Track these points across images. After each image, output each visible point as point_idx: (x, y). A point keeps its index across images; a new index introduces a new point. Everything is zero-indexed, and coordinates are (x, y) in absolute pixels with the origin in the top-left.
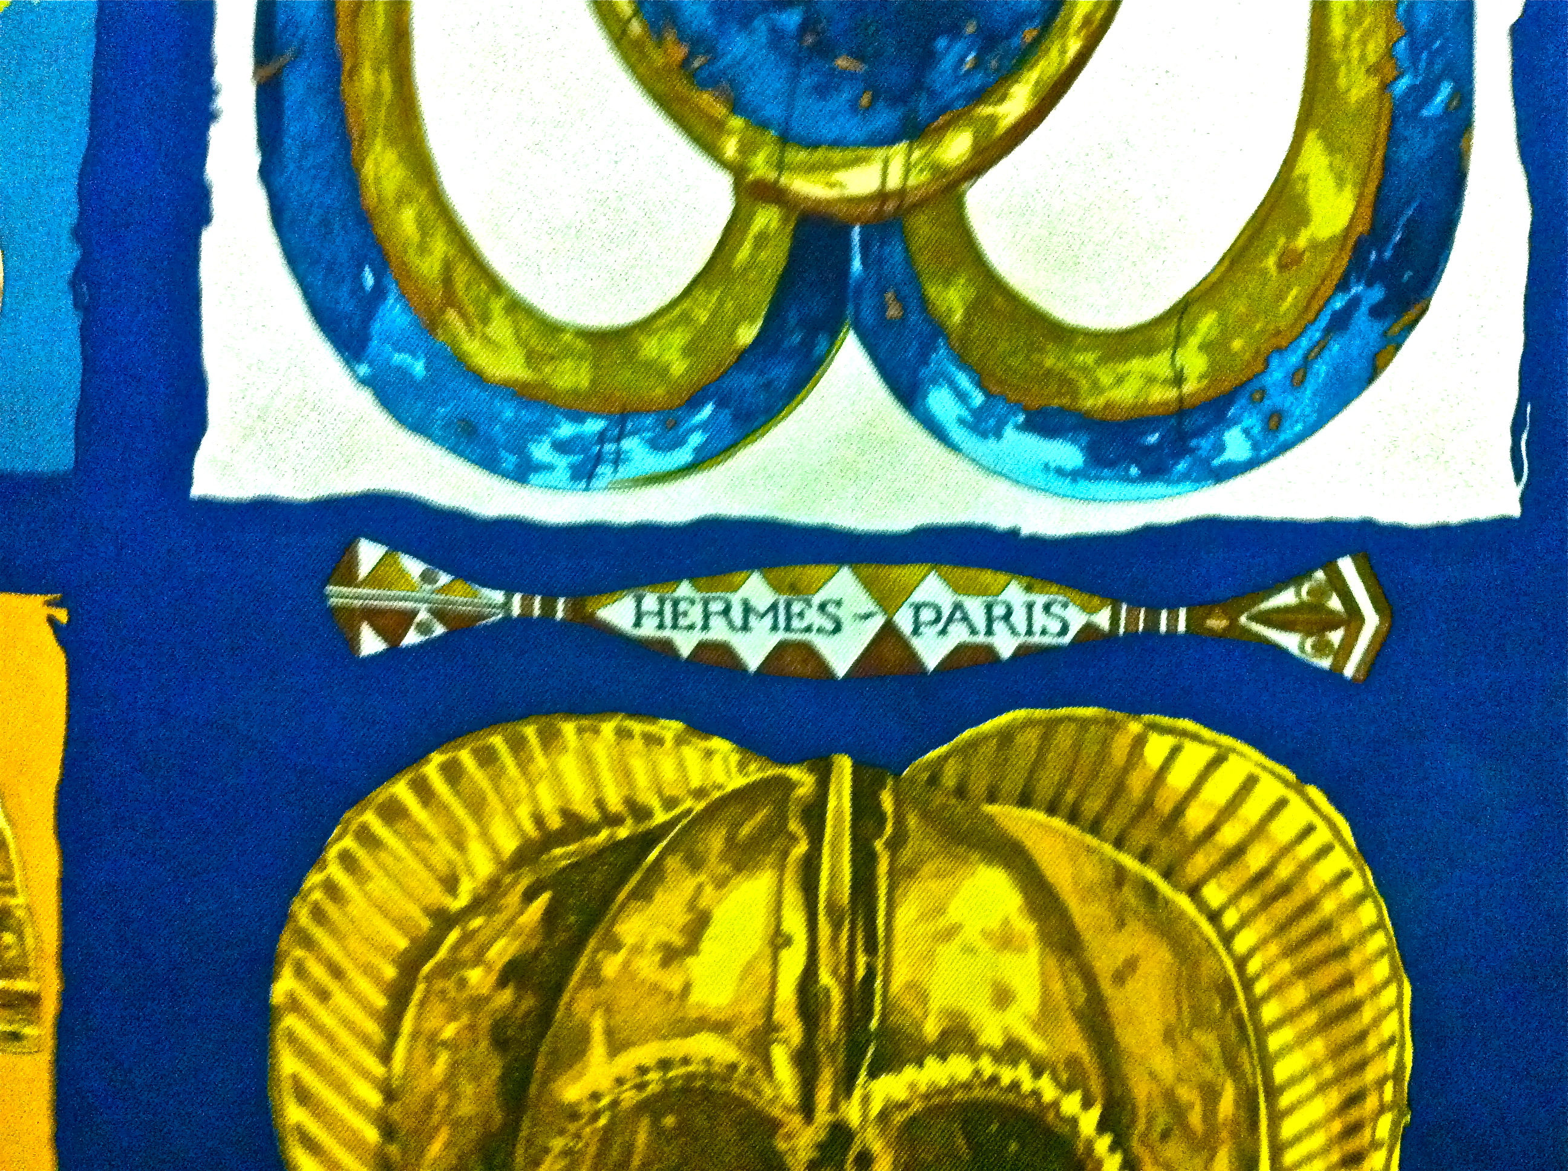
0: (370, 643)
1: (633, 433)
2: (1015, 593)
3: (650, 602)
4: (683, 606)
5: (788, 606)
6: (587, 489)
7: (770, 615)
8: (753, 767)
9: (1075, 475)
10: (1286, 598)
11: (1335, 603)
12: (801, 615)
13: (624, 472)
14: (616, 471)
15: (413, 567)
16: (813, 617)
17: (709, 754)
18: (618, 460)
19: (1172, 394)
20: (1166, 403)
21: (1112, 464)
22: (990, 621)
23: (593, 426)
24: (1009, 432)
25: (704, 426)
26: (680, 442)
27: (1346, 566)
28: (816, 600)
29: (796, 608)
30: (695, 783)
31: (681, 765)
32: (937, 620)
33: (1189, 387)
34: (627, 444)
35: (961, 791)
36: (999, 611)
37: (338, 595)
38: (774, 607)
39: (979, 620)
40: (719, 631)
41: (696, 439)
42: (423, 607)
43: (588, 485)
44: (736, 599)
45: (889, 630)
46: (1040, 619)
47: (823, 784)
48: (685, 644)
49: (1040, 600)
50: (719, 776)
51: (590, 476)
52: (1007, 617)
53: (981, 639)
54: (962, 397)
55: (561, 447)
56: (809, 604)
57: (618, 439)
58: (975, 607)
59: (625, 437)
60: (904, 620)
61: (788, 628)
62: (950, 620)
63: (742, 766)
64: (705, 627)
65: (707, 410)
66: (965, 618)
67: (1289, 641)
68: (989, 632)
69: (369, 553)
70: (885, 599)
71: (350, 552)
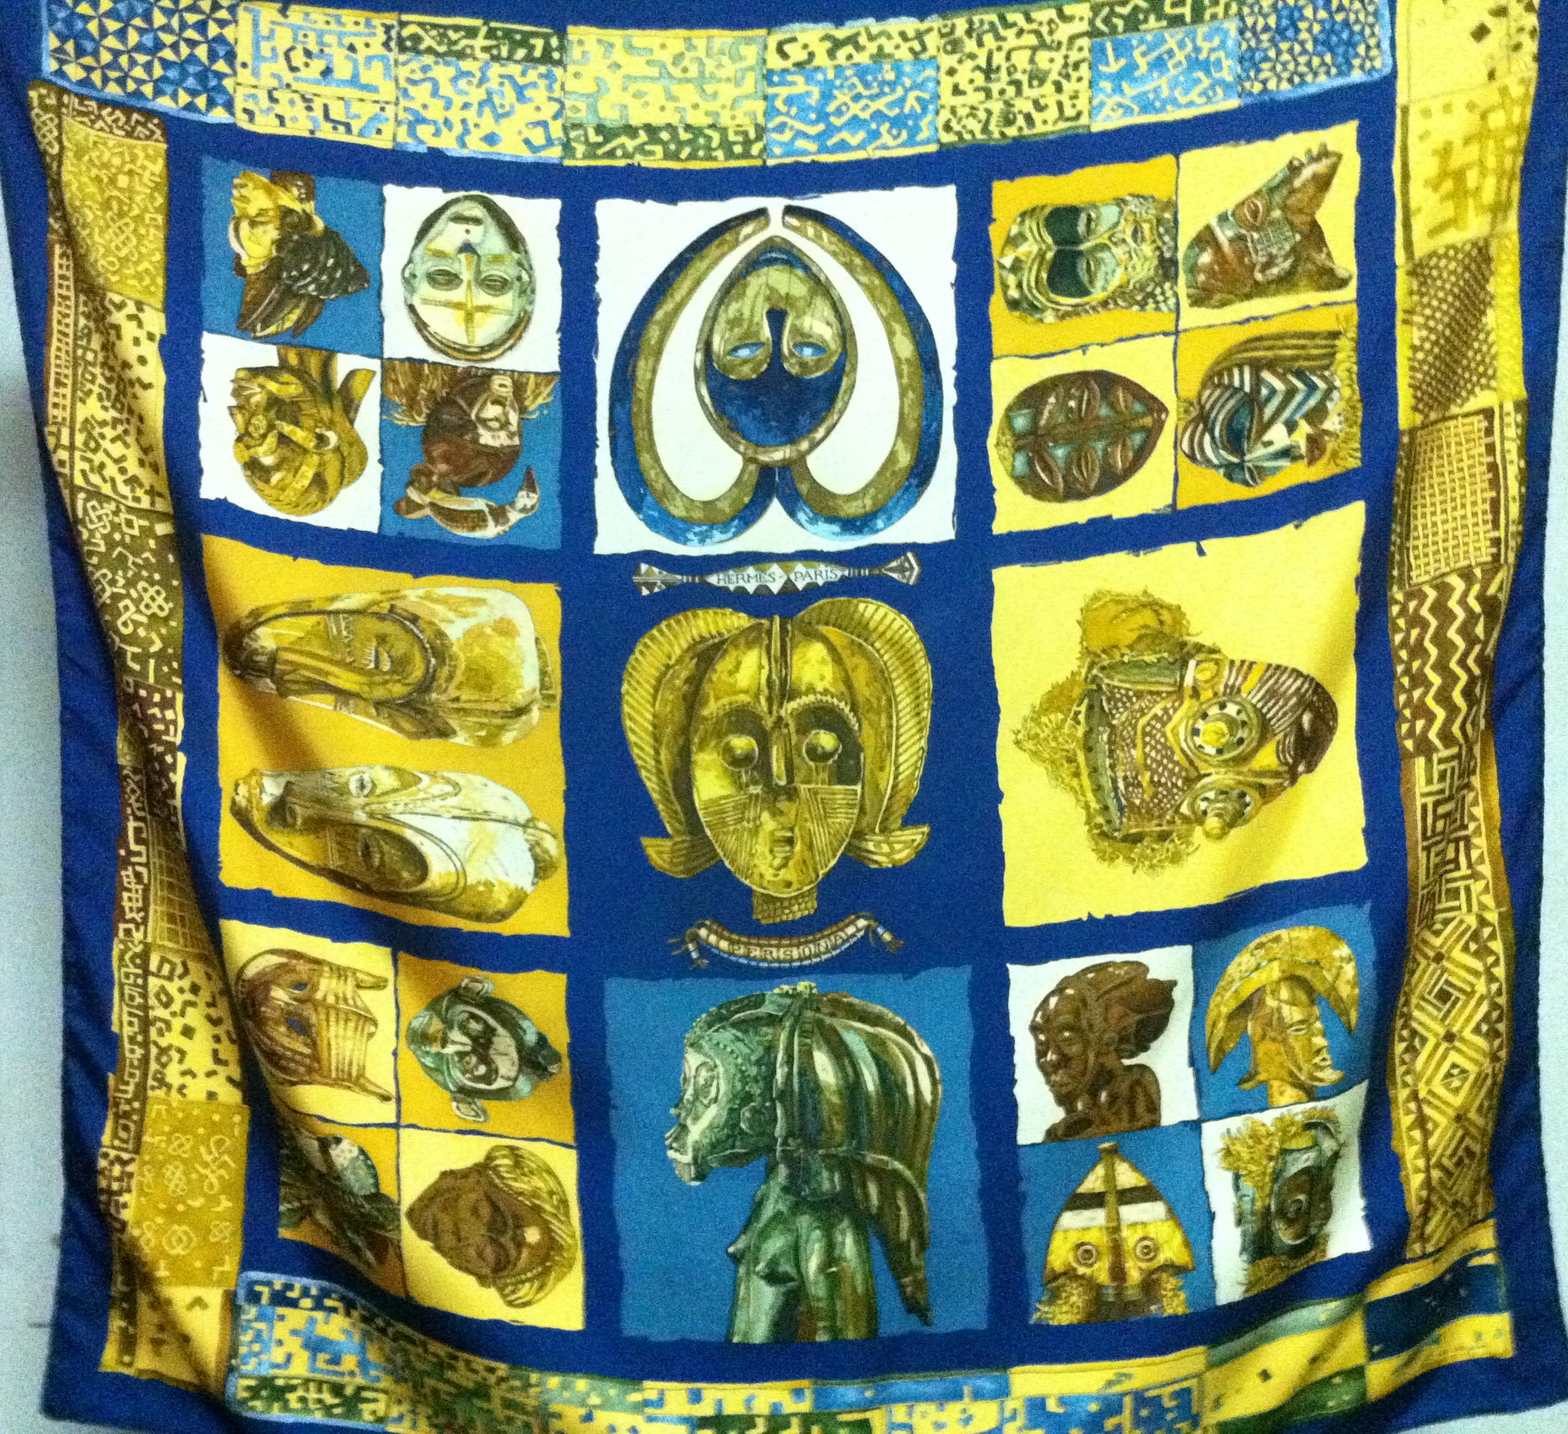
0: (645, 592)
1: (716, 529)
2: (822, 567)
3: (721, 576)
4: (731, 577)
5: (760, 575)
6: (703, 546)
7: (755, 578)
8: (752, 620)
9: (838, 534)
10: (894, 564)
11: (907, 565)
12: (764, 577)
13: (714, 540)
14: (711, 540)
15: (656, 570)
16: (767, 578)
17: (740, 617)
18: (712, 537)
19: (863, 511)
20: (861, 513)
21: (848, 530)
22: (816, 575)
23: (704, 528)
24: (820, 523)
25: (735, 526)
26: (729, 531)
27: (910, 555)
28: (768, 573)
29: (762, 575)
30: (736, 626)
31: (732, 621)
32: (802, 576)
33: (867, 509)
34: (714, 532)
35: (810, 623)
36: (818, 573)
37: (636, 579)
38: (756, 576)
39: (813, 576)
40: (741, 583)
41: (733, 530)
42: (659, 581)
43: (703, 544)
44: (745, 574)
45: (789, 580)
46: (830, 574)
47: (771, 624)
48: (732, 587)
49: (829, 569)
50: (743, 623)
51: (704, 542)
52: (821, 574)
53: (814, 581)
54: (807, 514)
55: (696, 534)
56: (766, 574)
57: (711, 532)
58: (812, 572)
59: (713, 530)
60: (792, 577)
61: (760, 581)
62: (805, 576)
63: (749, 620)
64: (737, 582)
65: (735, 521)
66: (809, 575)
67: (895, 576)
68: (816, 578)
69: (644, 567)
70: (787, 571)
71: (638, 567)
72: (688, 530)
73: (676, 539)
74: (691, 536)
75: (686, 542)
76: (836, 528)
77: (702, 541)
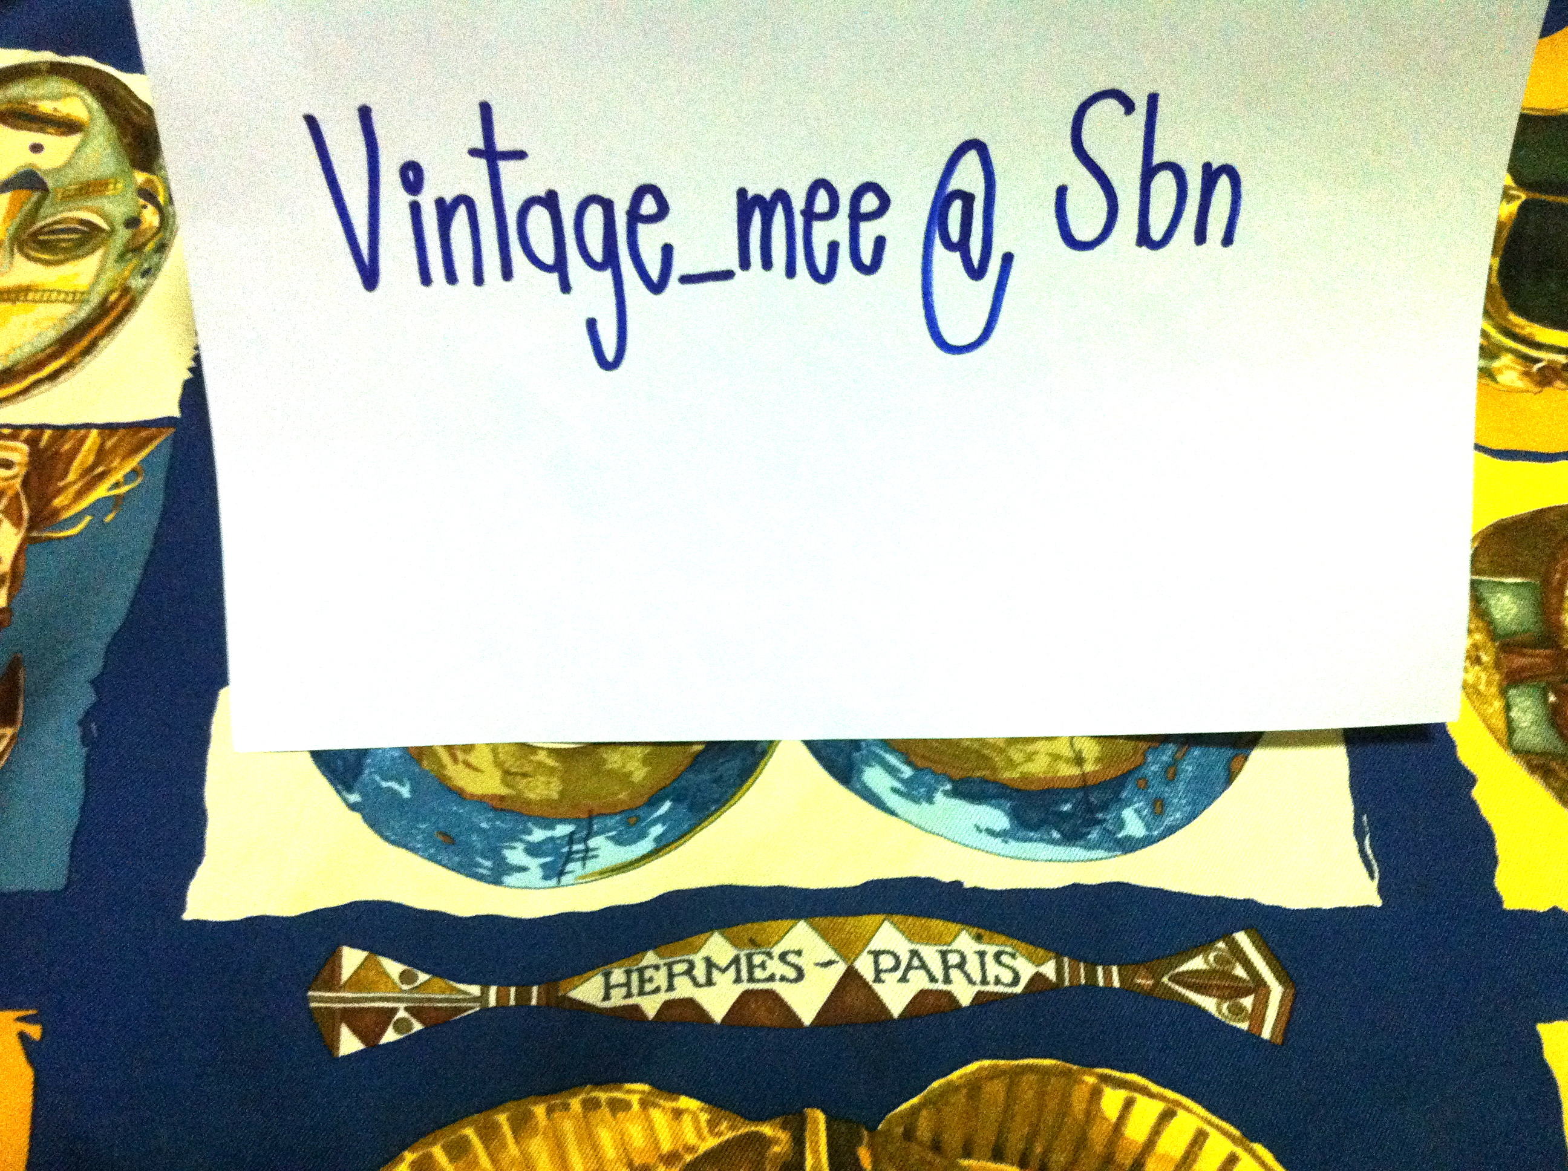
0: (349, 1043)
1: (598, 834)
2: (965, 942)
3: (618, 976)
4: (648, 974)
5: (749, 957)
6: (559, 884)
7: (733, 969)
8: (724, 1125)
9: (1003, 835)
10: (1197, 963)
11: (1240, 971)
12: (763, 966)
13: (593, 865)
14: (584, 865)
15: (393, 968)
16: (775, 967)
17: (678, 1114)
18: (587, 855)
19: (1075, 771)
20: (1071, 777)
21: (1035, 828)
22: (946, 968)
23: (562, 830)
24: (939, 797)
25: (662, 819)
26: (642, 835)
27: (1242, 938)
28: (777, 951)
29: (757, 959)
30: (666, 1147)
31: (650, 1128)
32: (895, 968)
33: (1089, 767)
34: (592, 843)
35: (936, 1146)
36: (953, 959)
37: (319, 998)
38: (736, 960)
39: (936, 968)
41: (657, 830)
42: (402, 1006)
43: (559, 881)
44: (698, 959)
45: (851, 976)
46: (993, 969)
47: (798, 1142)
48: (651, 1006)
49: (991, 950)
50: (691, 1138)
51: (561, 873)
52: (961, 966)
53: (940, 986)
54: (892, 771)
55: (533, 850)
56: (769, 955)
57: (585, 840)
58: (930, 954)
59: (593, 837)
60: (864, 966)
61: (751, 979)
62: (909, 967)
63: (712, 1124)
64: (671, 988)
65: (667, 806)
66: (924, 966)
67: (1208, 1003)
68: (947, 980)
69: (351, 959)
70: (846, 949)
71: (333, 959)
72: (513, 836)
73: (467, 869)
74: (515, 855)
75: (498, 874)
76: (997, 818)
77: (555, 872)
